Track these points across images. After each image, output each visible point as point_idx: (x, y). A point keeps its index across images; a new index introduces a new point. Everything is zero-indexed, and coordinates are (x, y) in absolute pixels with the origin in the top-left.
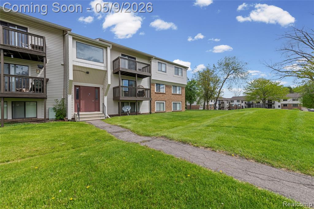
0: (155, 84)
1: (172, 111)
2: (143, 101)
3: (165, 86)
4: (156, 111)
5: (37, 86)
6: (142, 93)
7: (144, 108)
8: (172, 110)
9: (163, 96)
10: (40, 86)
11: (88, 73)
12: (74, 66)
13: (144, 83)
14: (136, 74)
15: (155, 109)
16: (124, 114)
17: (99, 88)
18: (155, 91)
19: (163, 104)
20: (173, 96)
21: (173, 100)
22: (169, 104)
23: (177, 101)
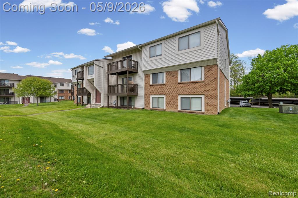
0: (151, 75)
1: (179, 111)
2: (138, 96)
3: (165, 73)
4: (151, 108)
7: (139, 102)
15: (149, 105)
18: (151, 84)
19: (163, 99)
20: (181, 86)
21: (180, 94)
22: (171, 100)
23: (189, 95)
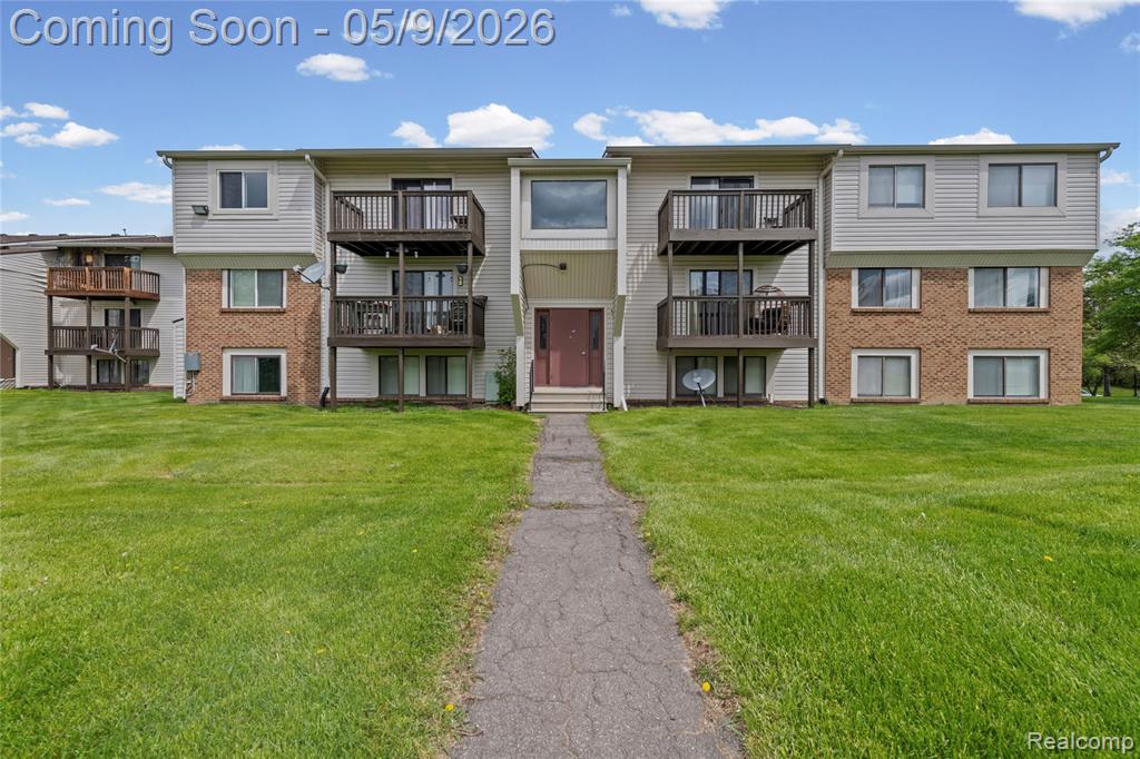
0: (855, 274)
1: (969, 402)
2: (786, 352)
3: (916, 274)
4: (854, 395)
5: (456, 318)
6: (774, 321)
7: (788, 379)
8: (970, 395)
9: (899, 323)
10: (461, 317)
11: (563, 267)
12: (522, 254)
13: (789, 277)
14: (738, 242)
15: (849, 388)
16: (690, 399)
17: (600, 311)
18: (855, 305)
19: (904, 363)
20: (979, 320)
21: (977, 345)
22: (943, 366)
23: (1006, 349)
